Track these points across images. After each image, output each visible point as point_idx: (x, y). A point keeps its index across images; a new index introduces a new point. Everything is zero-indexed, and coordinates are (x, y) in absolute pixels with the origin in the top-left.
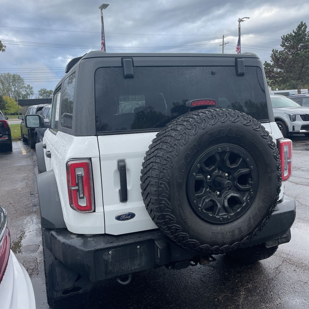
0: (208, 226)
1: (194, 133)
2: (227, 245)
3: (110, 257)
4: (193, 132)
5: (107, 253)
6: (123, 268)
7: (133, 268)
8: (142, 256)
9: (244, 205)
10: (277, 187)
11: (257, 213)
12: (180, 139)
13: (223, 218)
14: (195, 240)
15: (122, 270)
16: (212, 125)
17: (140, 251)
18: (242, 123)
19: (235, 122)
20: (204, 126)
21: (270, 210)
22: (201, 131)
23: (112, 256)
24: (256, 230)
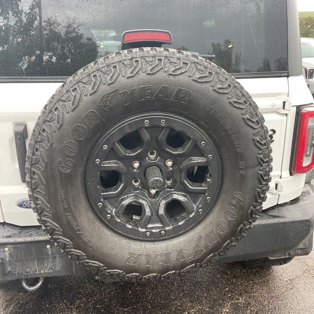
0: (124, 241)
1: (92, 92)
2: (155, 274)
3: (7, 254)
4: (90, 88)
5: (2, 250)
6: (28, 270)
7: (42, 272)
8: (55, 257)
9: (191, 216)
10: (256, 193)
11: (214, 230)
12: (66, 99)
13: (151, 232)
14: (97, 262)
15: (26, 272)
16: (128, 78)
17: (52, 251)
18: (190, 76)
19: (175, 75)
20: (111, 79)
21: (239, 229)
22: (104, 89)
23: (10, 255)
24: (209, 257)
